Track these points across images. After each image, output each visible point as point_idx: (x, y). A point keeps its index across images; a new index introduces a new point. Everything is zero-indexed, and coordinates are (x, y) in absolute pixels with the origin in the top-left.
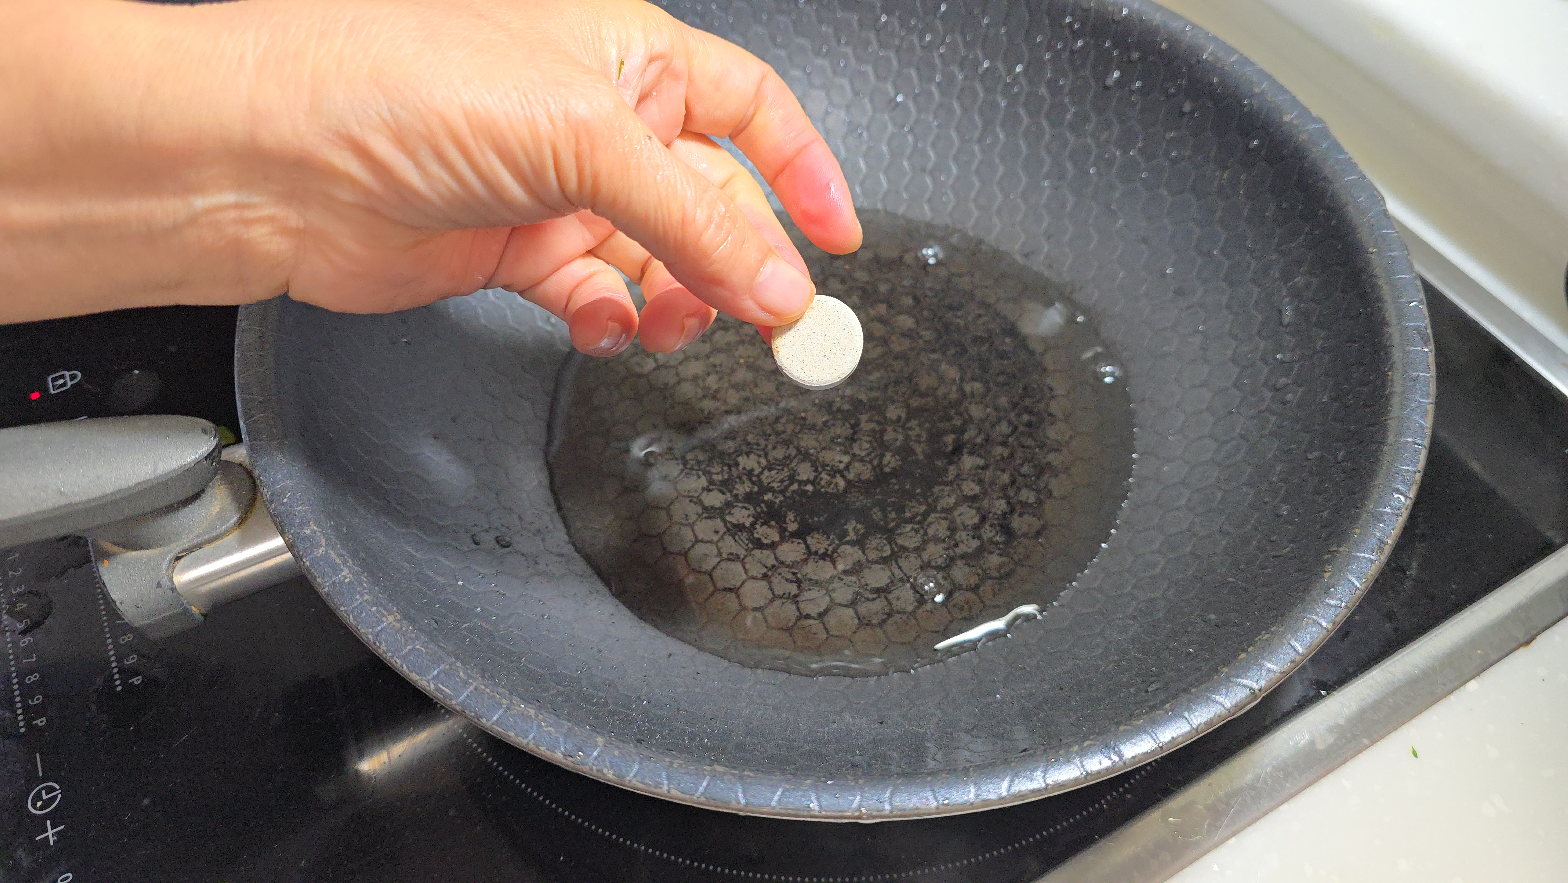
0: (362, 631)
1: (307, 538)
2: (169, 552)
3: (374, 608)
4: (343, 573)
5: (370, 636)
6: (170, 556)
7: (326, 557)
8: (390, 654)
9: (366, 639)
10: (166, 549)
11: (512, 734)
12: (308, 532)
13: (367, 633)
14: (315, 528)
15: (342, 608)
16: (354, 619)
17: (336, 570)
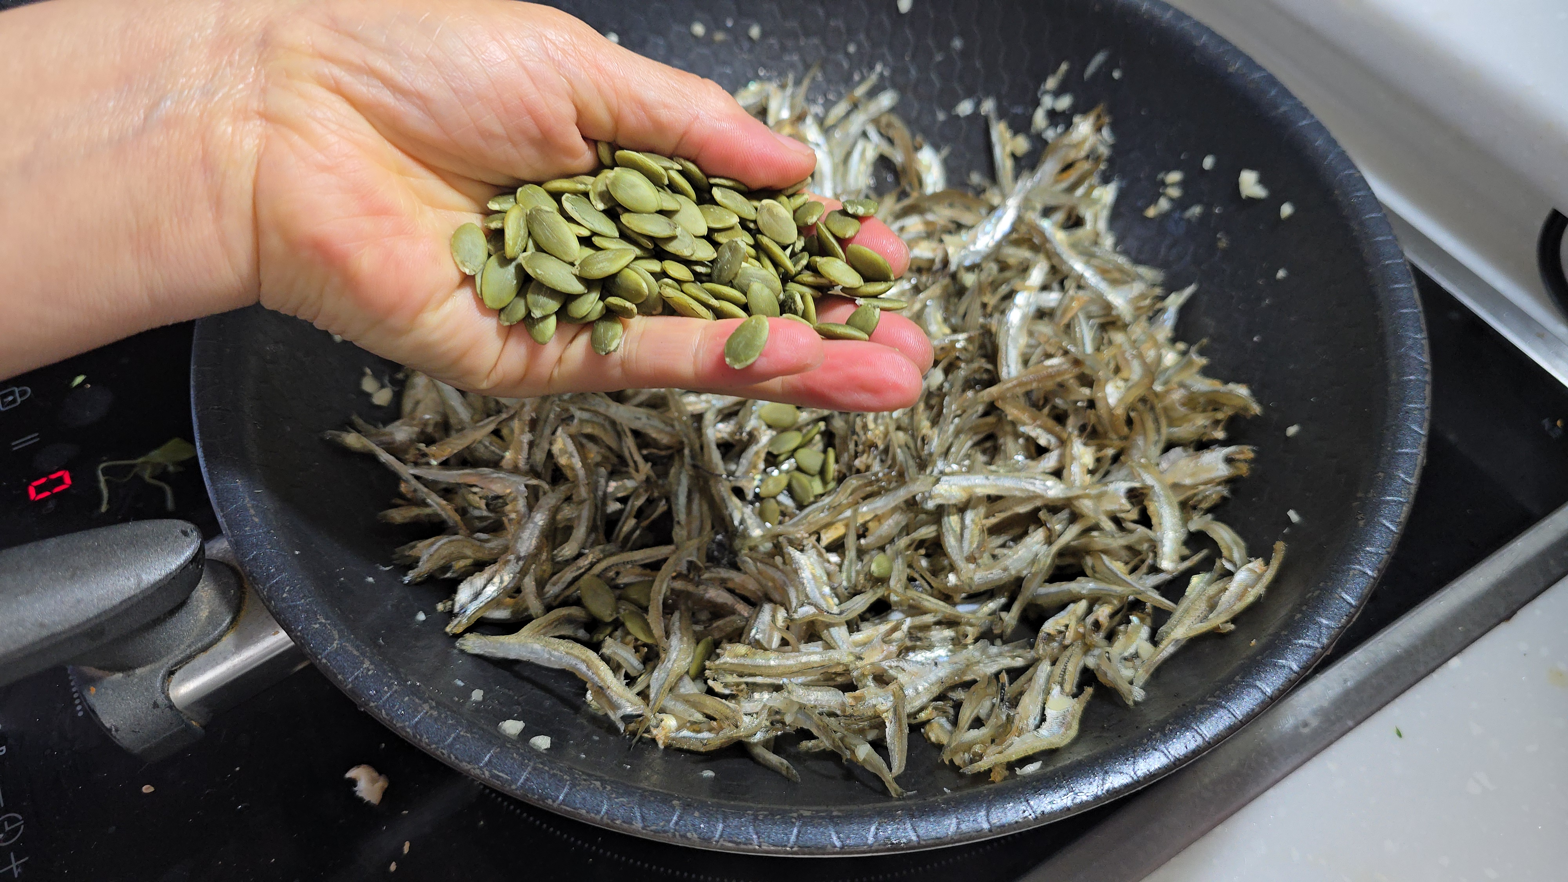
0: (398, 724)
2: (161, 668)
3: (407, 699)
5: (408, 730)
6: (162, 672)
8: (434, 746)
9: (404, 733)
10: (157, 665)
11: (583, 812)
12: (317, 626)
13: (404, 726)
14: (324, 620)
16: (387, 714)
17: (357, 665)
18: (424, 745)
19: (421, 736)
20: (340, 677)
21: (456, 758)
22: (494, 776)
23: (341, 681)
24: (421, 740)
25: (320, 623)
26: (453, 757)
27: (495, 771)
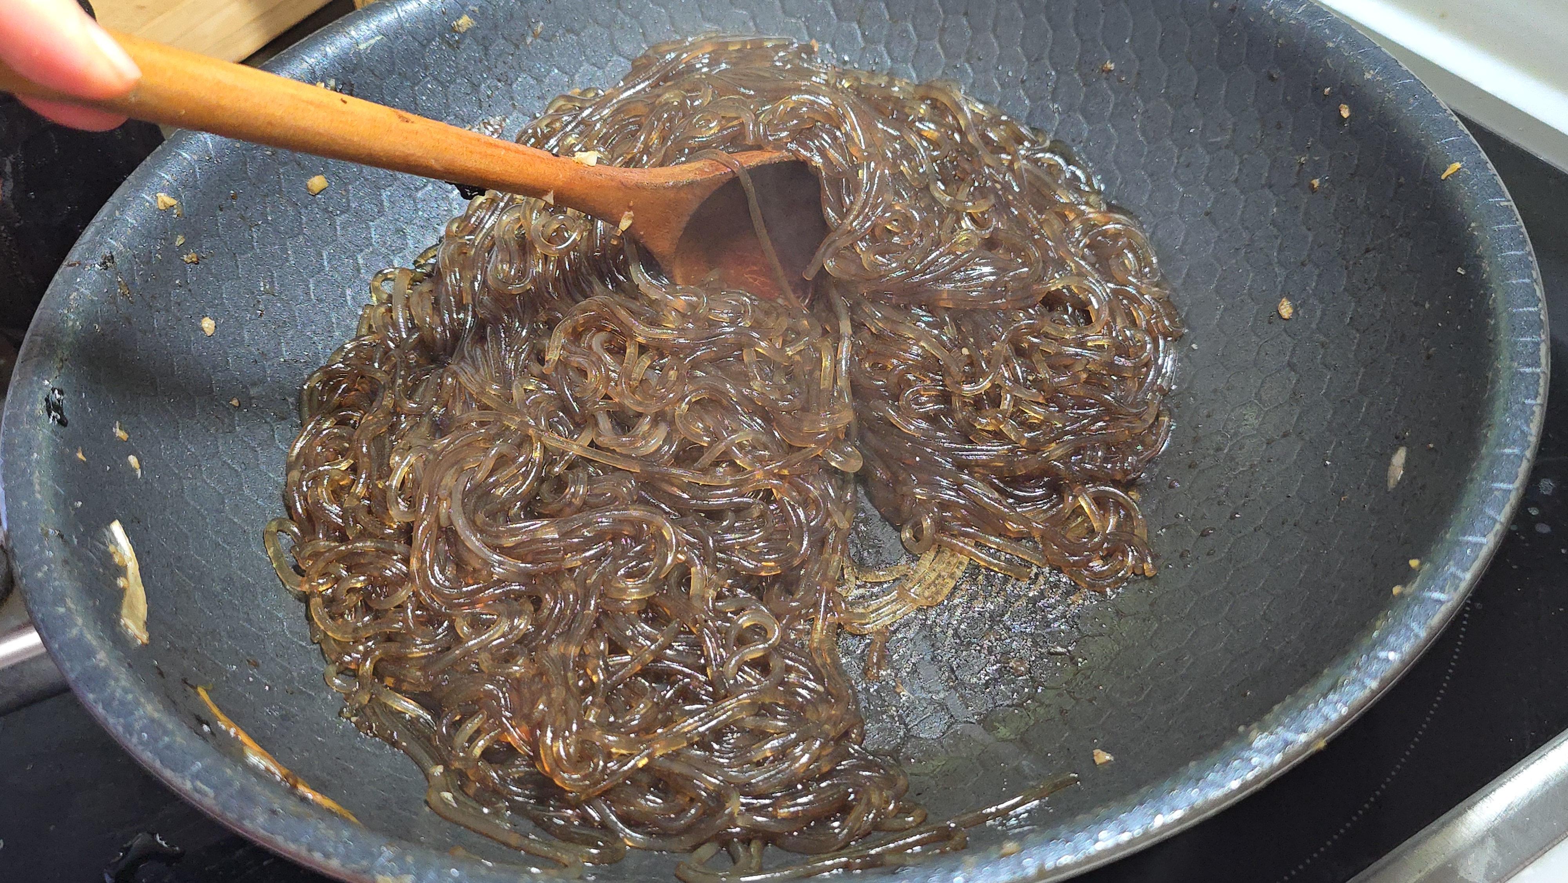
0: (111, 720)
1: (61, 617)
3: (130, 697)
4: (98, 657)
5: (120, 729)
7: (80, 638)
8: (140, 748)
9: (114, 731)
11: (280, 840)
12: (62, 610)
13: (115, 725)
14: (72, 606)
15: (91, 696)
16: (104, 708)
17: (90, 653)
19: (131, 735)
22: (196, 789)
25: (69, 609)
27: (199, 784)
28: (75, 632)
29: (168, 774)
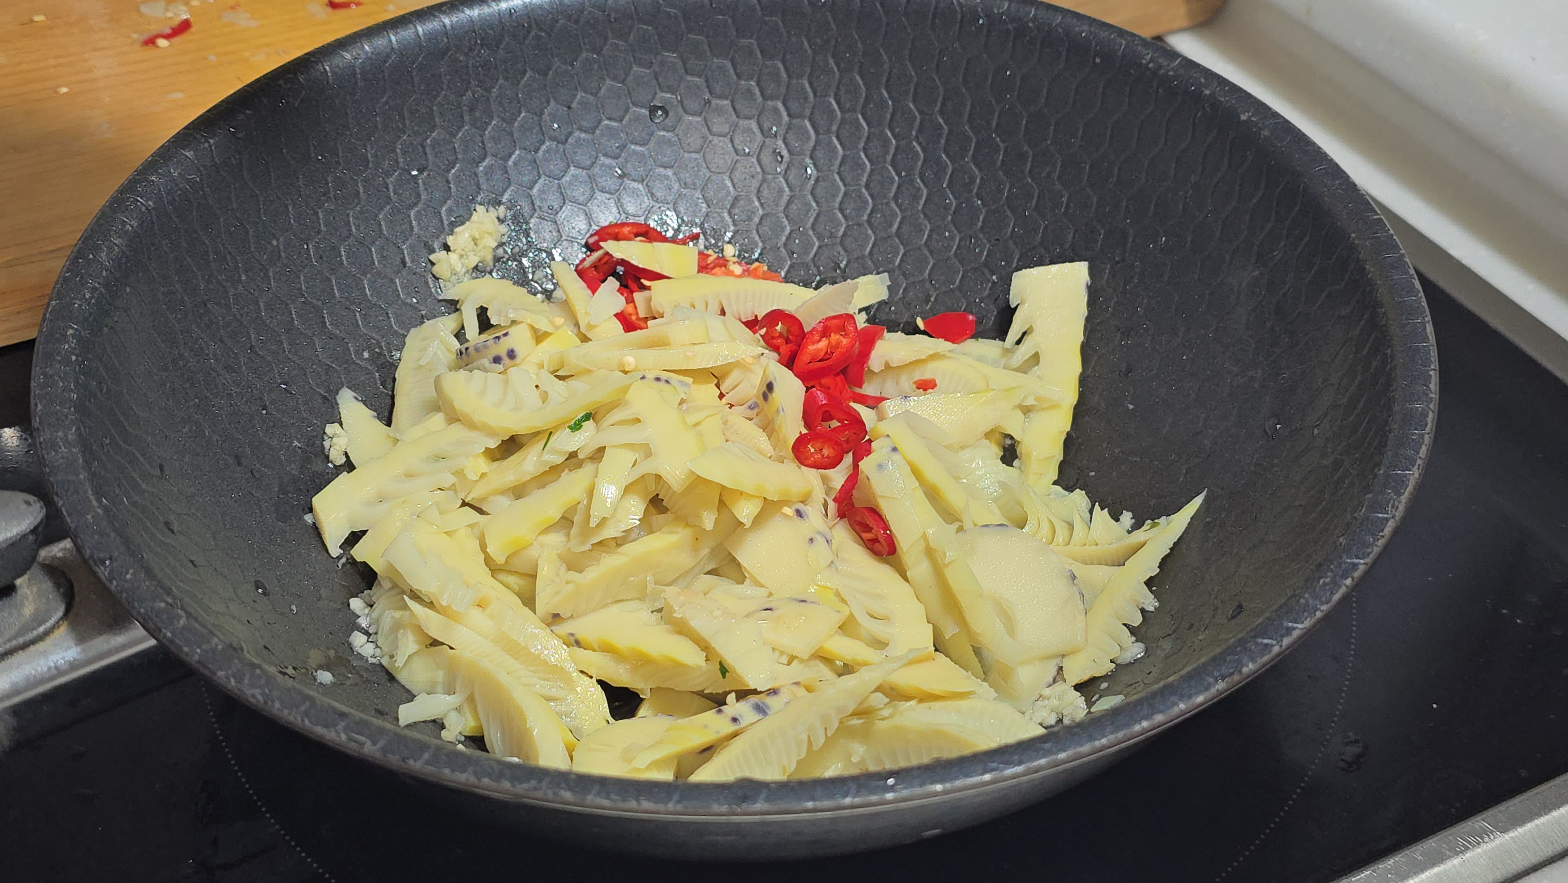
1: (163, 611)
13: (254, 695)
16: (236, 684)
18: (275, 711)
19: (273, 703)
20: (186, 649)
21: (311, 722)
22: (351, 741)
23: (187, 654)
24: (273, 707)
25: (169, 602)
26: (307, 722)
27: (355, 735)
28: (182, 622)
29: (319, 730)
